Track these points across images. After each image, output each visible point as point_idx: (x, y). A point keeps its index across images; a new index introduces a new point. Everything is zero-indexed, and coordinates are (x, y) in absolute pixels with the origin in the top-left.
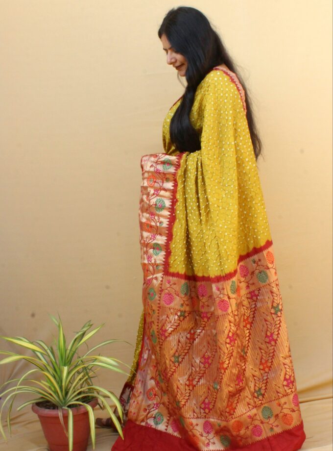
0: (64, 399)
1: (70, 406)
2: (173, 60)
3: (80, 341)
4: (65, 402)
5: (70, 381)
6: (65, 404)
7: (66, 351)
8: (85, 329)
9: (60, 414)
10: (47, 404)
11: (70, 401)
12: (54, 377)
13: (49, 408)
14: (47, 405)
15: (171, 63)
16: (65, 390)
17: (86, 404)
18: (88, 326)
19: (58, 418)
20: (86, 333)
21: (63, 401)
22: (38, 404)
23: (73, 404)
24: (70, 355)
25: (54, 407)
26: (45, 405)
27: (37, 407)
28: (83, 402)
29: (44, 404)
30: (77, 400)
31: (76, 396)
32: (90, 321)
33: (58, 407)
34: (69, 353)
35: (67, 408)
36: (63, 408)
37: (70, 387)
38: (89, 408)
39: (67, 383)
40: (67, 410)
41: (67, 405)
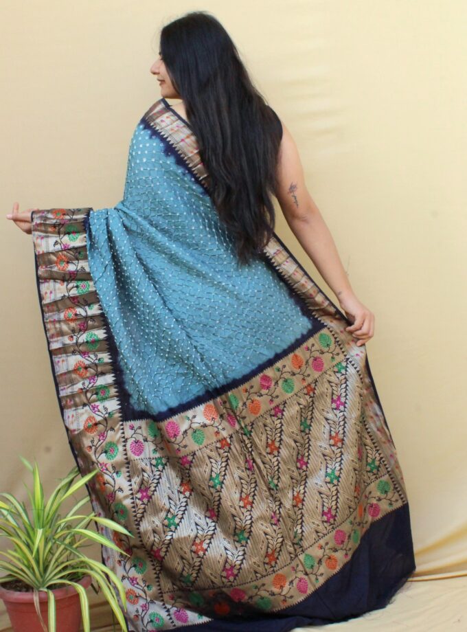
0: (42, 576)
1: (50, 587)
2: (157, 71)
3: (65, 493)
4: (44, 581)
5: (50, 551)
6: (43, 584)
7: (44, 507)
9: (36, 599)
10: (18, 584)
11: (50, 579)
13: (20, 591)
14: (17, 586)
15: (154, 73)
16: (44, 563)
17: (75, 584)
19: (32, 604)
20: (74, 482)
21: (41, 580)
22: (4, 585)
23: (55, 584)
24: (51, 513)
25: (28, 588)
26: (14, 586)
27: (2, 589)
28: (71, 580)
29: (13, 584)
30: (61, 578)
31: (60, 572)
33: (32, 588)
34: (50, 510)
35: (46, 590)
36: (41, 589)
38: (80, 589)
39: (46, 554)
40: (47, 593)
41: (46, 586)
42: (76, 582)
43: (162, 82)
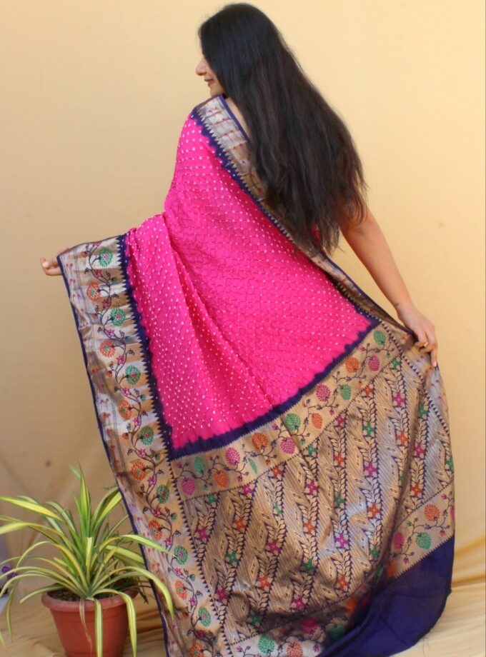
0: (89, 586)
1: (97, 597)
2: (203, 71)
4: (90, 591)
5: (96, 561)
6: (90, 593)
7: (91, 518)
9: (82, 608)
10: (65, 593)
11: (97, 589)
12: (75, 554)
13: (67, 600)
14: (63, 595)
15: (201, 74)
16: (91, 573)
17: (122, 594)
19: (77, 613)
21: (88, 589)
22: (51, 594)
23: (102, 594)
24: (99, 522)
25: (75, 597)
26: (61, 595)
27: (49, 598)
28: (118, 590)
29: (61, 593)
30: (108, 587)
31: (107, 581)
33: (79, 598)
35: (93, 599)
36: (88, 598)
37: (98, 569)
38: (128, 599)
39: (93, 563)
40: (93, 602)
41: (94, 595)
42: (123, 592)
43: (210, 81)
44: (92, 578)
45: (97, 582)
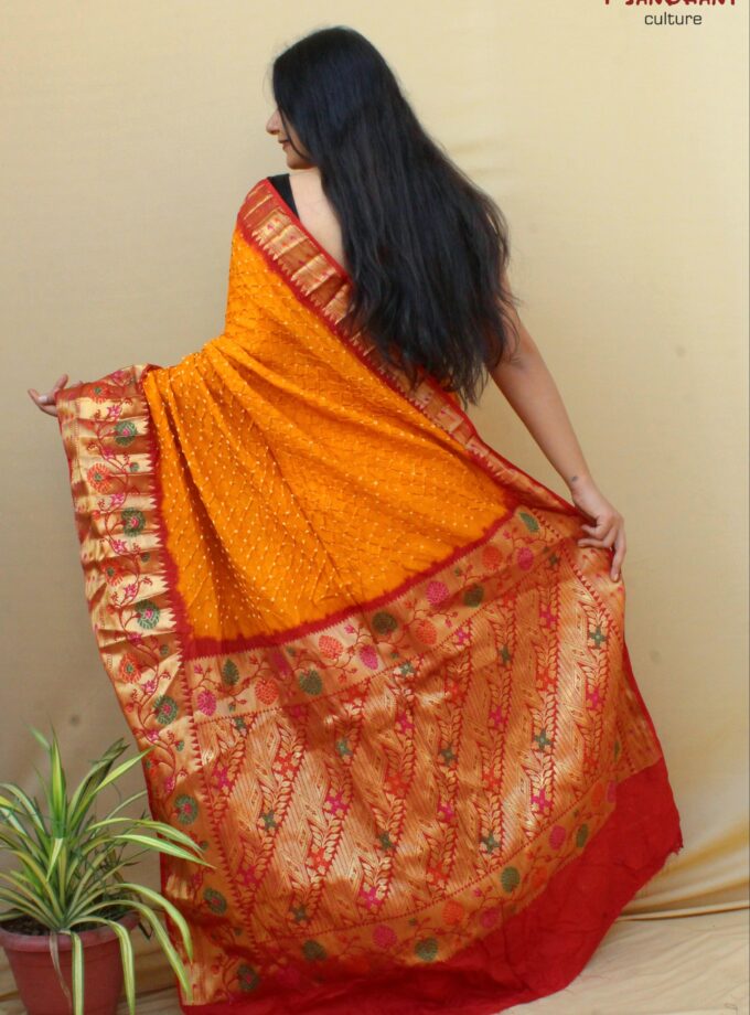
0: (63, 911)
1: (76, 928)
3: (100, 783)
4: (66, 919)
5: (74, 874)
6: (64, 924)
7: (67, 806)
8: (111, 757)
10: (26, 924)
11: (76, 916)
13: (30, 934)
14: (25, 927)
15: (273, 132)
16: (66, 893)
17: (114, 923)
18: (118, 750)
19: (47, 954)
20: (113, 766)
21: (62, 917)
22: (6, 924)
23: (83, 924)
25: (42, 929)
26: (20, 926)
27: (2, 932)
32: (122, 739)
34: (75, 810)
35: (68, 932)
36: (62, 931)
37: (77, 888)
38: (121, 931)
39: (69, 877)
40: (69, 936)
41: (69, 926)
44: (69, 900)
45: (77, 906)
